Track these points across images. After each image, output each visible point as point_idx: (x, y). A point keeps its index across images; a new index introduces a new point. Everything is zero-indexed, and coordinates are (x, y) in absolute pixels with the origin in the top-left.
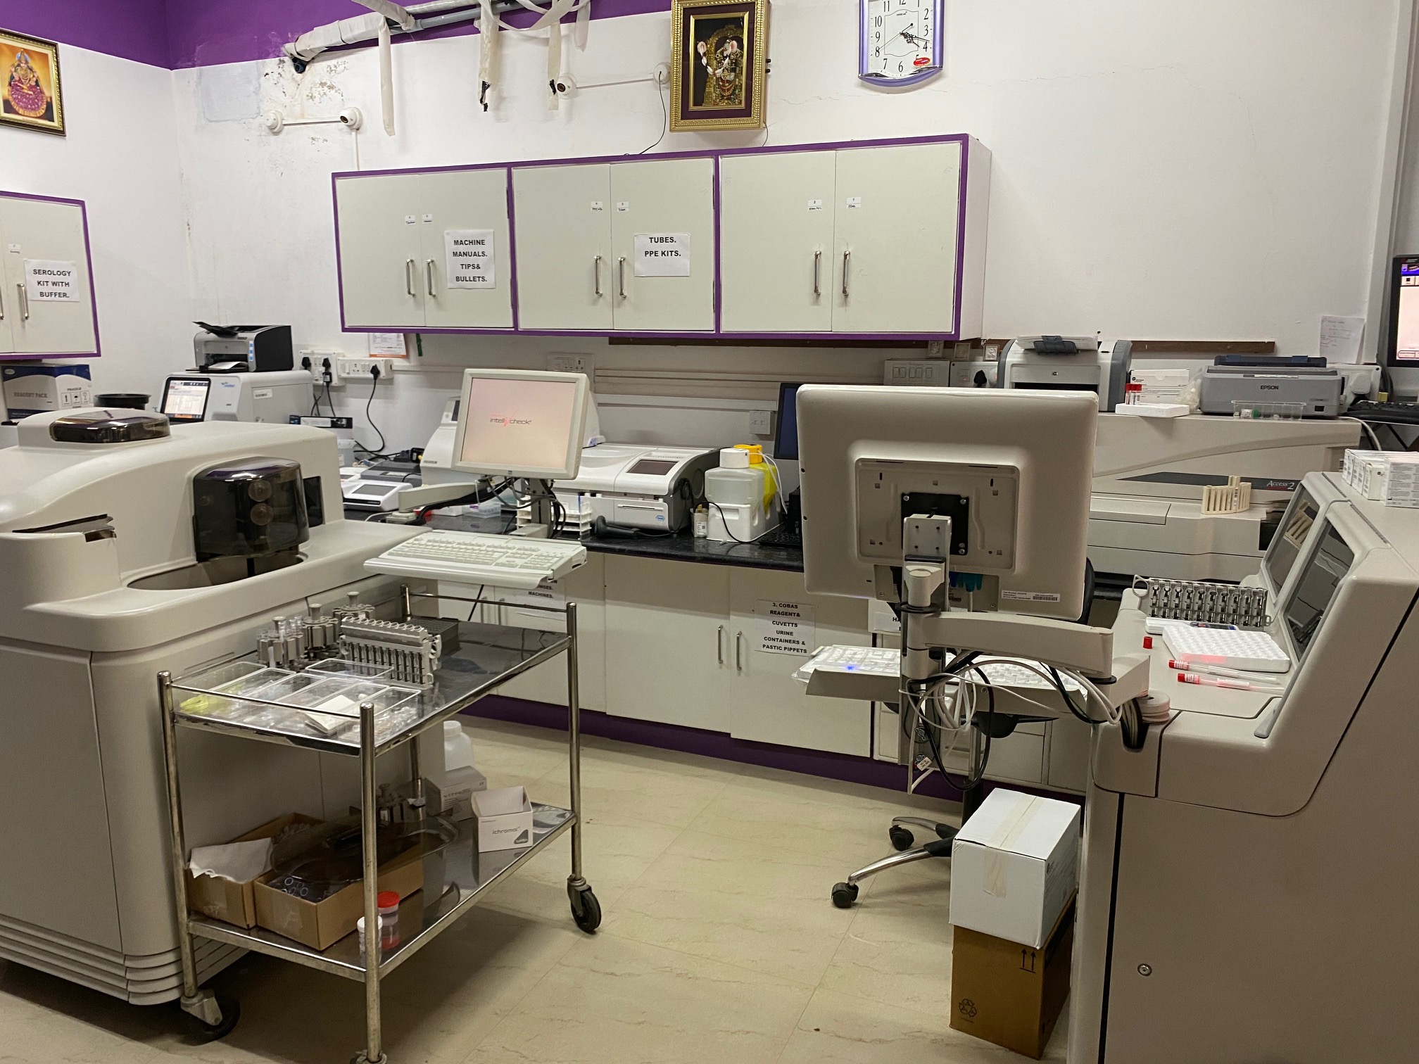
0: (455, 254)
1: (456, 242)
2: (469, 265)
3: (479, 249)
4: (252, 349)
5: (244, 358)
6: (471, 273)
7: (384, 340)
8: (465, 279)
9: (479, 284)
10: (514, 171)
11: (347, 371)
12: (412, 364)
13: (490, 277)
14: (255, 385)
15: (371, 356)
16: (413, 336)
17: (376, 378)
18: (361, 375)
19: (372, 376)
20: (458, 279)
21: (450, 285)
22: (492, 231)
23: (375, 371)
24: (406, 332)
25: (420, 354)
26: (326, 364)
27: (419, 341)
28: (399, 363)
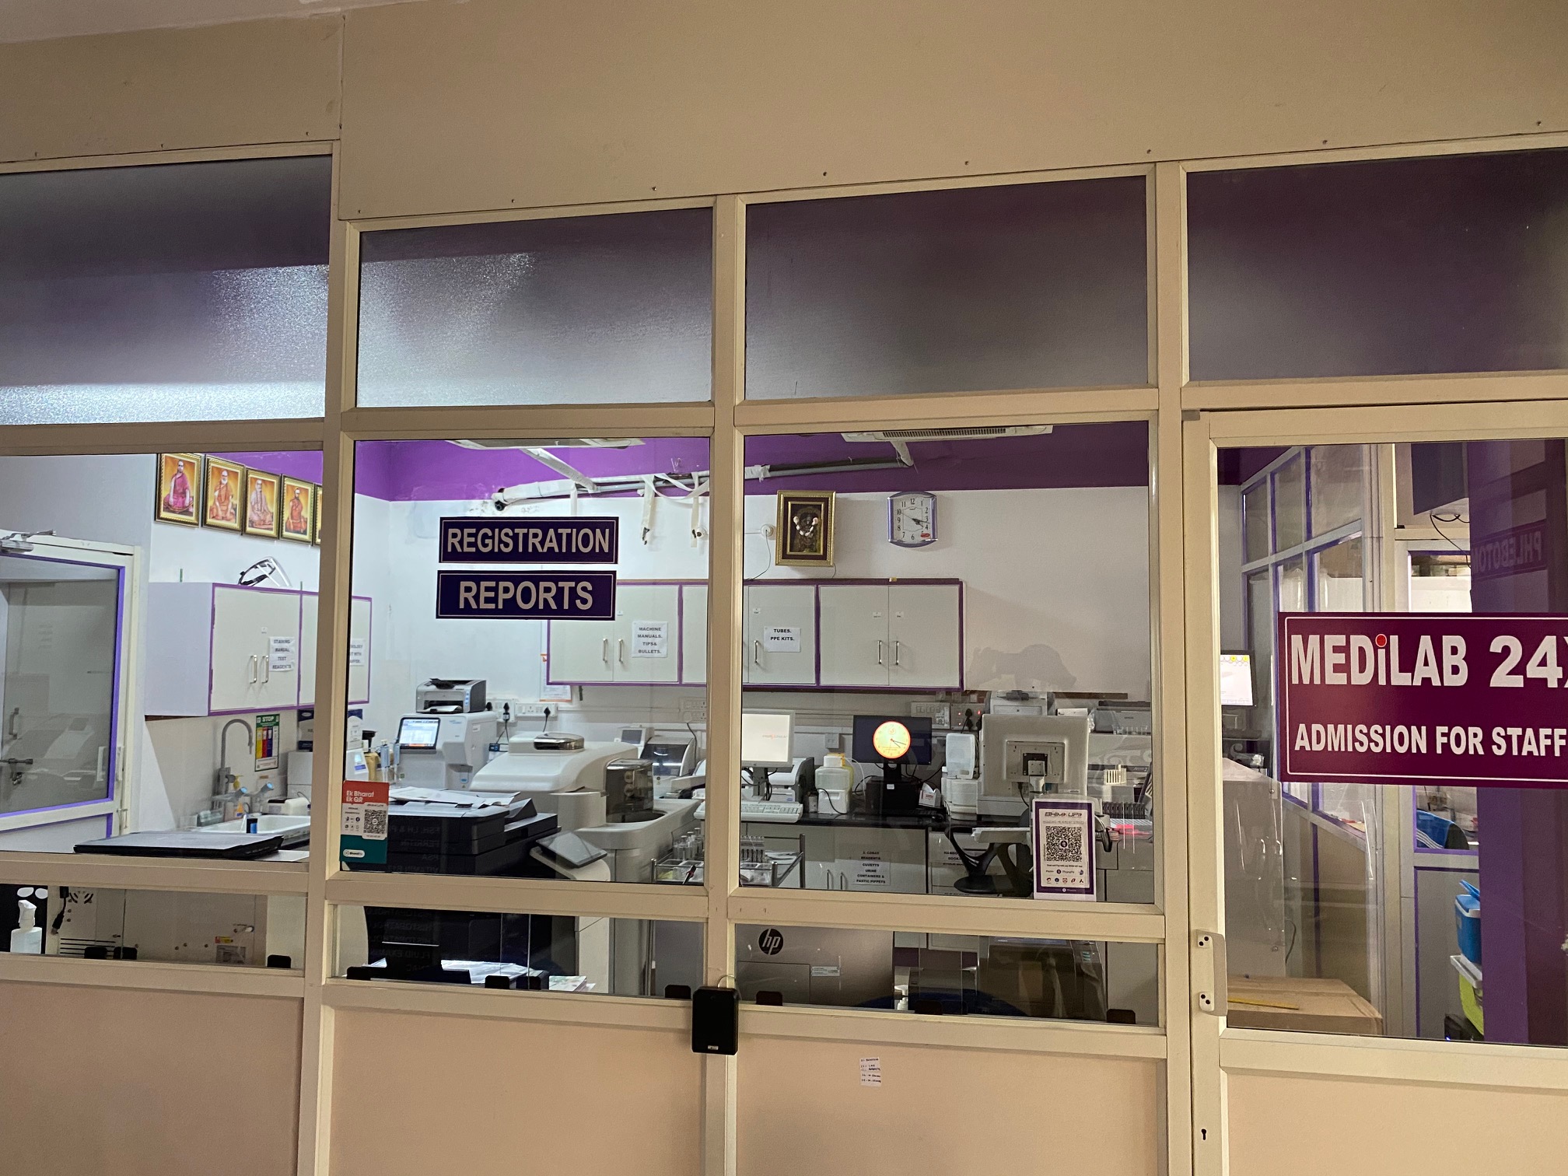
0: (639, 636)
1: (641, 629)
2: (649, 643)
3: (657, 633)
4: (468, 697)
5: (460, 703)
6: (650, 648)
7: (554, 690)
8: (645, 651)
9: (656, 655)
10: (685, 588)
11: (523, 711)
12: (574, 706)
13: (664, 651)
14: (472, 722)
15: (541, 701)
16: (577, 688)
17: (547, 717)
18: (535, 714)
19: (544, 715)
20: (640, 651)
21: (633, 655)
22: (666, 622)
23: (547, 712)
24: (572, 684)
25: (581, 699)
26: (506, 707)
27: (581, 690)
28: (563, 706)
